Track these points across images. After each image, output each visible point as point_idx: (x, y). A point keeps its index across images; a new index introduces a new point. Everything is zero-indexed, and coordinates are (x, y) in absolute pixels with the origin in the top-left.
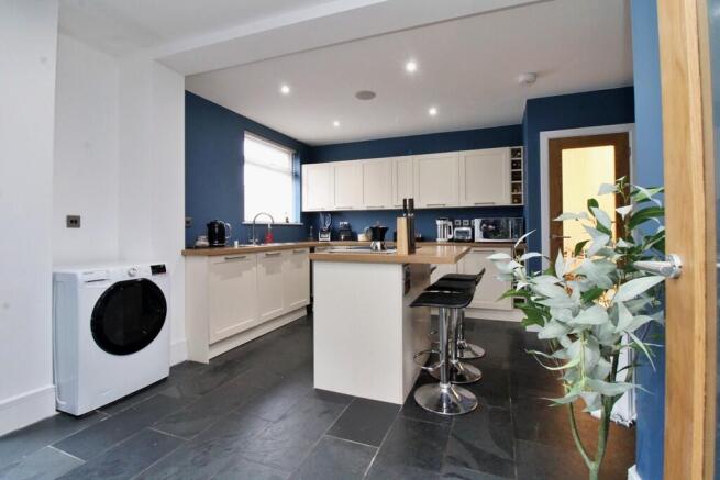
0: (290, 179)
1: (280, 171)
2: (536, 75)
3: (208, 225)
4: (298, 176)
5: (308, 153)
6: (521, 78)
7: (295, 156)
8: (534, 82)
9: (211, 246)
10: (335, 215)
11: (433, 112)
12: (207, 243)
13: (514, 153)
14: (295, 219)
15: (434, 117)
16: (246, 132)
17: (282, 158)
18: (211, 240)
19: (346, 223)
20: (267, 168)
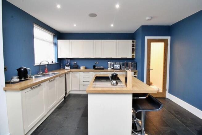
0: (52, 45)
1: (48, 42)
2: (152, 18)
3: (17, 70)
4: (56, 44)
5: (60, 35)
6: (147, 18)
7: (55, 36)
8: (150, 20)
9: (21, 81)
10: (71, 59)
11: (112, 25)
12: (18, 80)
13: (133, 42)
14: (55, 61)
15: (112, 27)
16: (34, 24)
17: (49, 37)
18: (20, 78)
19: (75, 62)
20: (44, 40)
